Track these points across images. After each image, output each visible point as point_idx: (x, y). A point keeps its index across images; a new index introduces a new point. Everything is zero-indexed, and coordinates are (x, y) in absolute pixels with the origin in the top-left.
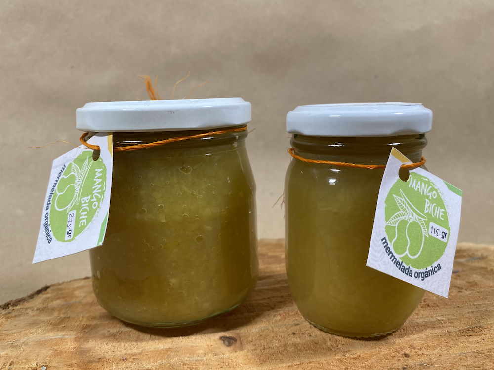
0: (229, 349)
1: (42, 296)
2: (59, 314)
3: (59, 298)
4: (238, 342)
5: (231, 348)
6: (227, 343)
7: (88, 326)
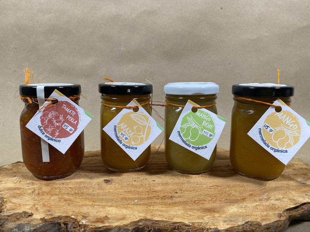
0: (106, 184)
4: (111, 182)
5: (107, 184)
6: (106, 182)
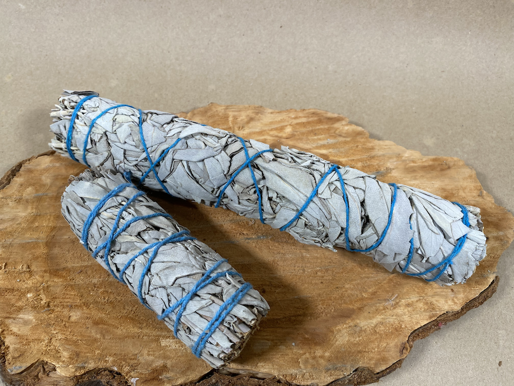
1: (18, 180)
2: (32, 208)
3: (30, 185)
7: (54, 228)
